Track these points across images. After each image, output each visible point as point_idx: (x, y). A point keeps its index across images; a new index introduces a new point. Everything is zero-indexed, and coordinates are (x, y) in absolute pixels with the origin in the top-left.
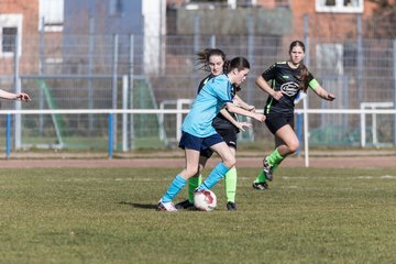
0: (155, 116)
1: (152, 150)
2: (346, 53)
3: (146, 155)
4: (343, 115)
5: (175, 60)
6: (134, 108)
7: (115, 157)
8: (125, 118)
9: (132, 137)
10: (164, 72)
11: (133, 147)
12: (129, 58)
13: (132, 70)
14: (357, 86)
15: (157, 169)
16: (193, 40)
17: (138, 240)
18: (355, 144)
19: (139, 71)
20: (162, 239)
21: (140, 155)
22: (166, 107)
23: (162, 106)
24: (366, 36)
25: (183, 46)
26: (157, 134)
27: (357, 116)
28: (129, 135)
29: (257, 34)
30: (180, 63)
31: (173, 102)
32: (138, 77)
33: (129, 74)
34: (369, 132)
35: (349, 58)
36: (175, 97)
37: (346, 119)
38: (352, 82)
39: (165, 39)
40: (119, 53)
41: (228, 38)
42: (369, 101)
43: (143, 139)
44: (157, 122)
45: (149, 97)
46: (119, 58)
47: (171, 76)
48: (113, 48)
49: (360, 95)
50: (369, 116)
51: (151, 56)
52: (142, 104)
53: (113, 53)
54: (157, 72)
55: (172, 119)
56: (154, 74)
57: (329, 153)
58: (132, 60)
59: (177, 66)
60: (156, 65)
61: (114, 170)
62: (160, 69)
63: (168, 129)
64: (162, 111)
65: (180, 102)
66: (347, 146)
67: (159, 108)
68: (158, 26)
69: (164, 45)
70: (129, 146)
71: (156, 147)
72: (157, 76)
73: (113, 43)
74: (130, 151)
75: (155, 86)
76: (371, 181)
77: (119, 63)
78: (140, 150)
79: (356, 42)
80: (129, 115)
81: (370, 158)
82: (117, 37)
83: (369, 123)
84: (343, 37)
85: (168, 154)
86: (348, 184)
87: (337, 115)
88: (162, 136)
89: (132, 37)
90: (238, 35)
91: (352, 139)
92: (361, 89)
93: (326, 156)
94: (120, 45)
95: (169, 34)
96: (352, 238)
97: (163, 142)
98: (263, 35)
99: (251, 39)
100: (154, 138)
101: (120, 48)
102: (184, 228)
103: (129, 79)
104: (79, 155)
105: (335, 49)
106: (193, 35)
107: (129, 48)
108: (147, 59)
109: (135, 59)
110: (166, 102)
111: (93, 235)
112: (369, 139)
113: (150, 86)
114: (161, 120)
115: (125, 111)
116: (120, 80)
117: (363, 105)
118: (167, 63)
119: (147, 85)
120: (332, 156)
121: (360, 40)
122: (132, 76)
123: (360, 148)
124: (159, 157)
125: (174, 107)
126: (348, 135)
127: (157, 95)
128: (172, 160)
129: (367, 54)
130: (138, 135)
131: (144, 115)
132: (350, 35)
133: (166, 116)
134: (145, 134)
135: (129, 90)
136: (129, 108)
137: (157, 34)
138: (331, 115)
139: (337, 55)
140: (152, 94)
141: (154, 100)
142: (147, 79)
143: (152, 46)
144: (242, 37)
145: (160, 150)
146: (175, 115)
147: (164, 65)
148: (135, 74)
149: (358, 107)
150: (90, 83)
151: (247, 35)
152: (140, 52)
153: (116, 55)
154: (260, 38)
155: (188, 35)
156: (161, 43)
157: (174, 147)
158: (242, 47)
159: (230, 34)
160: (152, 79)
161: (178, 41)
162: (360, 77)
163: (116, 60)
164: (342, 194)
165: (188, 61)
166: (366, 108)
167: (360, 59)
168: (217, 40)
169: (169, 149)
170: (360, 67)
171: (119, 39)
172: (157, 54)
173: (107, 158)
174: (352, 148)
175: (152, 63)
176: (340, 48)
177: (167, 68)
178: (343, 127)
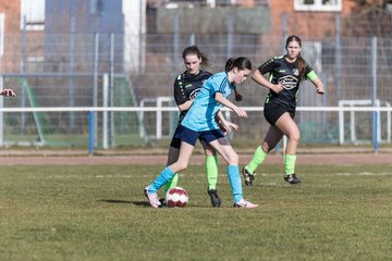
0: (135, 113)
1: (132, 147)
2: (324, 51)
3: (126, 152)
4: (322, 112)
5: (155, 59)
6: (115, 106)
7: (95, 154)
8: (105, 116)
9: (113, 134)
10: (143, 70)
11: (113, 144)
12: (109, 56)
13: (112, 68)
14: (335, 83)
15: (137, 166)
16: (172, 38)
17: (118, 236)
18: (333, 141)
19: (119, 69)
20: (142, 235)
21: (121, 152)
22: (146, 105)
23: (142, 104)
24: (344, 34)
25: (163, 45)
26: (137, 131)
27: (336, 114)
28: (109, 133)
29: (236, 33)
30: (160, 61)
31: (153, 100)
32: (118, 75)
33: (110, 72)
34: (347, 129)
35: (328, 55)
36: (155, 95)
37: (325, 117)
38: (331, 79)
39: (145, 37)
40: (100, 51)
41: (208, 37)
42: (347, 99)
43: (123, 136)
44: (137, 119)
45: (129, 94)
46: (99, 57)
47: (152, 74)
48: (94, 46)
49: (339, 93)
50: (347, 114)
51: (131, 54)
52: (122, 102)
53: (94, 51)
54: (137, 70)
55: (152, 116)
56: (134, 72)
57: (308, 150)
58: (112, 58)
59: (157, 64)
60: (136, 63)
61: (94, 167)
62: (140, 67)
63: (148, 127)
64: (141, 109)
65: (160, 100)
66: (325, 143)
67: (139, 105)
68: (138, 25)
69: (144, 44)
70: (110, 143)
71: (136, 145)
72: (137, 74)
73: (94, 41)
74: (110, 148)
75: (134, 84)
76: (349, 178)
77: (100, 61)
78: (121, 147)
79: (334, 40)
80: (109, 113)
81: (349, 155)
82: (97, 36)
83: (347, 120)
84: (321, 34)
85: (148, 151)
86: (327, 181)
87: (315, 112)
88: (142, 133)
89: (112, 36)
90: (217, 33)
91: (330, 136)
92: (339, 87)
93: (305, 153)
94: (100, 43)
95: (148, 32)
96: (331, 234)
97: (143, 140)
98: (242, 33)
99: (230, 38)
100: (134, 136)
101: (100, 47)
102: (164, 225)
103: (110, 77)
104: (60, 153)
105: (313, 47)
106: (172, 33)
107: (110, 47)
108: (127, 58)
109: (115, 57)
110: (147, 100)
111: (74, 231)
112: (347, 136)
113: (130, 84)
114: (141, 117)
115: (105, 109)
116: (101, 78)
117: (341, 103)
118: (147, 60)
119: (127, 84)
120: (310, 153)
121: (338, 38)
122: (112, 74)
123: (338, 145)
124: (139, 154)
125: (154, 104)
126: (326, 133)
127: (137, 92)
128: (151, 157)
129: (345, 52)
130: (118, 132)
131: (124, 112)
132: (328, 34)
133: (146, 113)
134: (125, 132)
135: (110, 87)
136: (109, 105)
137: (137, 33)
138: (310, 112)
139: (315, 53)
140: (132, 92)
141: (134, 98)
142: (127, 77)
143: (132, 45)
144: (221, 36)
145: (140, 147)
146: (155, 113)
147: (144, 64)
148: (115, 72)
149: (336, 105)
150: (71, 81)
151: (226, 33)
152: (120, 50)
153: (97, 54)
154: (239, 36)
155: (168, 33)
156: (141, 42)
157: (153, 144)
158: (222, 45)
159: (209, 32)
160: (132, 77)
161: (158, 39)
162: (338, 75)
163: (97, 58)
164: (320, 191)
165: (168, 59)
166: (345, 106)
167: (339, 57)
168: (196, 38)
169: (149, 146)
170: (339, 65)
171: (100, 38)
172: (137, 52)
173: (87, 155)
174: (330, 145)
175: (132, 61)
176: (318, 46)
177: (146, 67)
178: (321, 124)
